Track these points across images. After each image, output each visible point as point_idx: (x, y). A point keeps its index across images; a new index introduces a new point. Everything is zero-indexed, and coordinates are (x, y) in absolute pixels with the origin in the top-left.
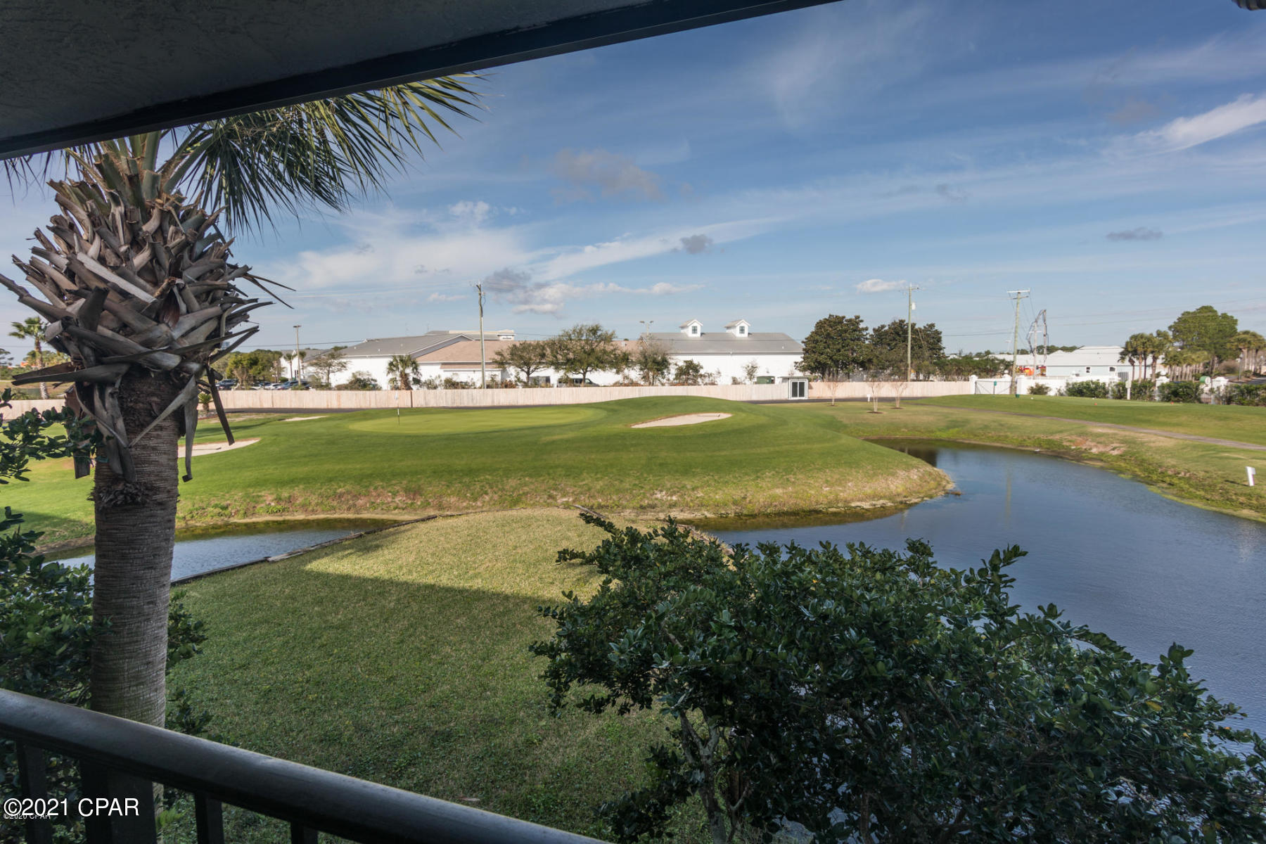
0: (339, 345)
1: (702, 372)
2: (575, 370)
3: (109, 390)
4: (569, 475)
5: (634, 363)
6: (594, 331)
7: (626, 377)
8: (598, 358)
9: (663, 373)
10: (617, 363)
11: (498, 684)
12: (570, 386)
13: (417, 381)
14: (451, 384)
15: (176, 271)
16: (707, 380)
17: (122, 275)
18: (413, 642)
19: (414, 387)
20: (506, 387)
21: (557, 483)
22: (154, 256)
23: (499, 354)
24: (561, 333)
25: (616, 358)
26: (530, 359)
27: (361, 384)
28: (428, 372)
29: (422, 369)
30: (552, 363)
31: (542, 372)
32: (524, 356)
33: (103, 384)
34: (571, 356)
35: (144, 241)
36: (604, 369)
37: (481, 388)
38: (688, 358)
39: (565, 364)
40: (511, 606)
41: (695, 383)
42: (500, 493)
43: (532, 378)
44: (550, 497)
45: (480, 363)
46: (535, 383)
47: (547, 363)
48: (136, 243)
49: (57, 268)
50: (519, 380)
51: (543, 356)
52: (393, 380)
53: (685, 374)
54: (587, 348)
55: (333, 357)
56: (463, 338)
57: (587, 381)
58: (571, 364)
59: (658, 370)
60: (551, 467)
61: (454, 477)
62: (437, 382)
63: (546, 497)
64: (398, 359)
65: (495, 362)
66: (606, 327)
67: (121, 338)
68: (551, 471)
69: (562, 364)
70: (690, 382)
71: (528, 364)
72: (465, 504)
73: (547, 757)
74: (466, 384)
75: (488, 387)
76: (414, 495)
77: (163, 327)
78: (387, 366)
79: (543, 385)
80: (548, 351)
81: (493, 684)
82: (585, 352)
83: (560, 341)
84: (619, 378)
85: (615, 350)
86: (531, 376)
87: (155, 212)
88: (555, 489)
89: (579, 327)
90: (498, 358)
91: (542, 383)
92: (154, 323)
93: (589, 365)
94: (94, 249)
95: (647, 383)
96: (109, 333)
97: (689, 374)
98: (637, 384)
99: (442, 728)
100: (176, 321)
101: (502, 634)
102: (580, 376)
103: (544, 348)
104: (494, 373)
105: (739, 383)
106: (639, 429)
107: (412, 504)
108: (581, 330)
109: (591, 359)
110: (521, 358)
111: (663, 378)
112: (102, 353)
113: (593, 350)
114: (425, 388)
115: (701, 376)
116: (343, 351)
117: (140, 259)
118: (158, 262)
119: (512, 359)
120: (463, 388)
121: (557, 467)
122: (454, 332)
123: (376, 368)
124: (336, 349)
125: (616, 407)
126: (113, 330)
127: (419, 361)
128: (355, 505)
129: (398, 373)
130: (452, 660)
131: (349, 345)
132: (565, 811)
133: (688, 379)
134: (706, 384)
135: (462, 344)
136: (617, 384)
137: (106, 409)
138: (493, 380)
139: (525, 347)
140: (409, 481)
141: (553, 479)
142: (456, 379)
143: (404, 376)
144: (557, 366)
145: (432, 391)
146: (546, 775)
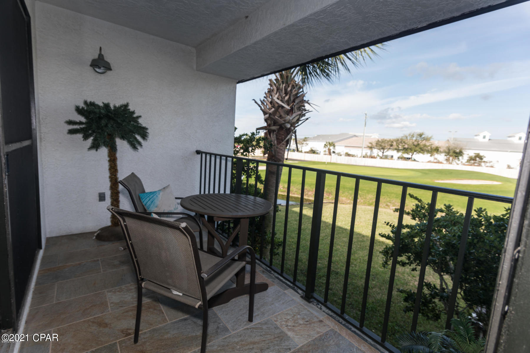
0: (307, 137)
1: (484, 160)
2: (407, 153)
3: (275, 133)
4: (397, 198)
5: (441, 152)
6: (421, 135)
7: (436, 159)
8: (421, 148)
9: (458, 159)
10: (431, 151)
11: (357, 263)
12: (404, 160)
13: (334, 152)
14: (348, 155)
15: (294, 101)
16: (488, 164)
17: (283, 102)
18: (327, 241)
19: (333, 154)
20: (372, 157)
21: (391, 200)
22: (290, 97)
23: (371, 143)
24: (403, 135)
25: (431, 149)
26: (385, 146)
27: (313, 152)
28: (339, 149)
29: (336, 147)
30: (396, 149)
31: (390, 153)
32: (381, 145)
33: (274, 131)
34: (406, 146)
35: (288, 93)
36: (423, 153)
37: (360, 157)
38: (477, 152)
39: (402, 150)
40: (365, 239)
41: (479, 165)
42: (364, 200)
43: (385, 155)
44: (387, 205)
45: (361, 147)
46: (386, 157)
47: (393, 149)
48: (286, 93)
49: (268, 101)
50: (378, 155)
51: (392, 145)
52: (325, 151)
53: (473, 160)
54: (416, 143)
55: (304, 141)
56: (355, 136)
57: (413, 159)
58: (405, 150)
59: (456, 157)
60: (389, 193)
61: (346, 190)
62: (342, 153)
63: (385, 205)
64: (328, 143)
65: (368, 147)
66: (427, 134)
67: (279, 119)
68: (389, 194)
69: (401, 150)
70: (476, 164)
71: (383, 149)
72: (349, 201)
73: (374, 294)
74: (354, 155)
75: (364, 157)
76: (329, 194)
77: (289, 117)
78: (324, 145)
79: (390, 158)
80: (395, 143)
81: (355, 263)
82: (414, 145)
83: (401, 139)
84: (432, 159)
85: (432, 145)
86: (384, 154)
87: (291, 86)
88: (390, 203)
89: (412, 133)
90: (370, 145)
91: (389, 158)
92: (287, 115)
93: (415, 151)
94: (276, 96)
95: (448, 163)
96: (277, 118)
97: (476, 160)
98: (441, 163)
99: (335, 270)
100: (292, 115)
101: (360, 248)
102: (409, 156)
103: (392, 142)
104: (367, 152)
105: (512, 168)
106: (439, 183)
107: (328, 197)
108: (413, 134)
109: (417, 148)
110: (381, 146)
111: (459, 161)
112: (275, 123)
113: (418, 144)
114: (337, 155)
115: (484, 162)
116: (308, 139)
117: (287, 98)
118: (290, 99)
119: (376, 146)
120: (353, 156)
121: (392, 193)
122: (351, 133)
123: (319, 146)
124: (306, 138)
125: (427, 172)
126: (278, 117)
127: (336, 144)
128: (308, 194)
129: (327, 148)
130: (340, 251)
131: (310, 137)
132: (380, 314)
133: (475, 163)
134: (487, 167)
135: (354, 138)
136: (430, 162)
137: (273, 137)
138: (366, 154)
139: (383, 141)
140: (328, 189)
141: (389, 198)
142: (350, 153)
143: (329, 150)
144: (398, 150)
145: (339, 157)
146: (374, 300)
